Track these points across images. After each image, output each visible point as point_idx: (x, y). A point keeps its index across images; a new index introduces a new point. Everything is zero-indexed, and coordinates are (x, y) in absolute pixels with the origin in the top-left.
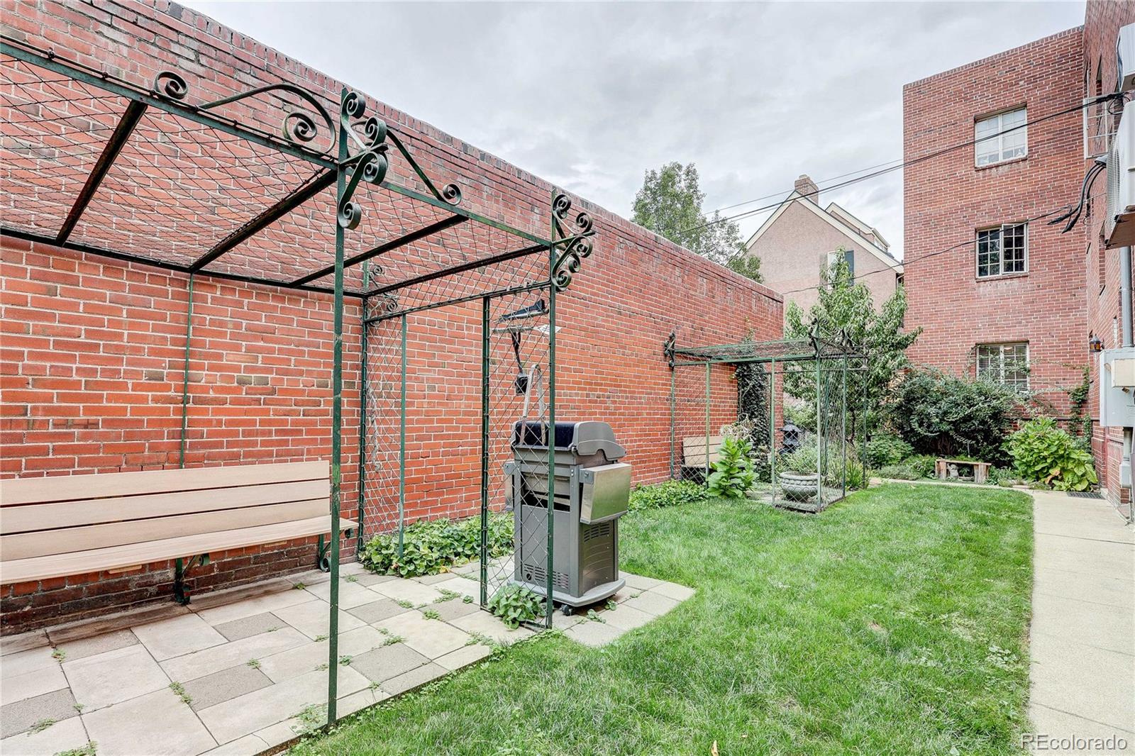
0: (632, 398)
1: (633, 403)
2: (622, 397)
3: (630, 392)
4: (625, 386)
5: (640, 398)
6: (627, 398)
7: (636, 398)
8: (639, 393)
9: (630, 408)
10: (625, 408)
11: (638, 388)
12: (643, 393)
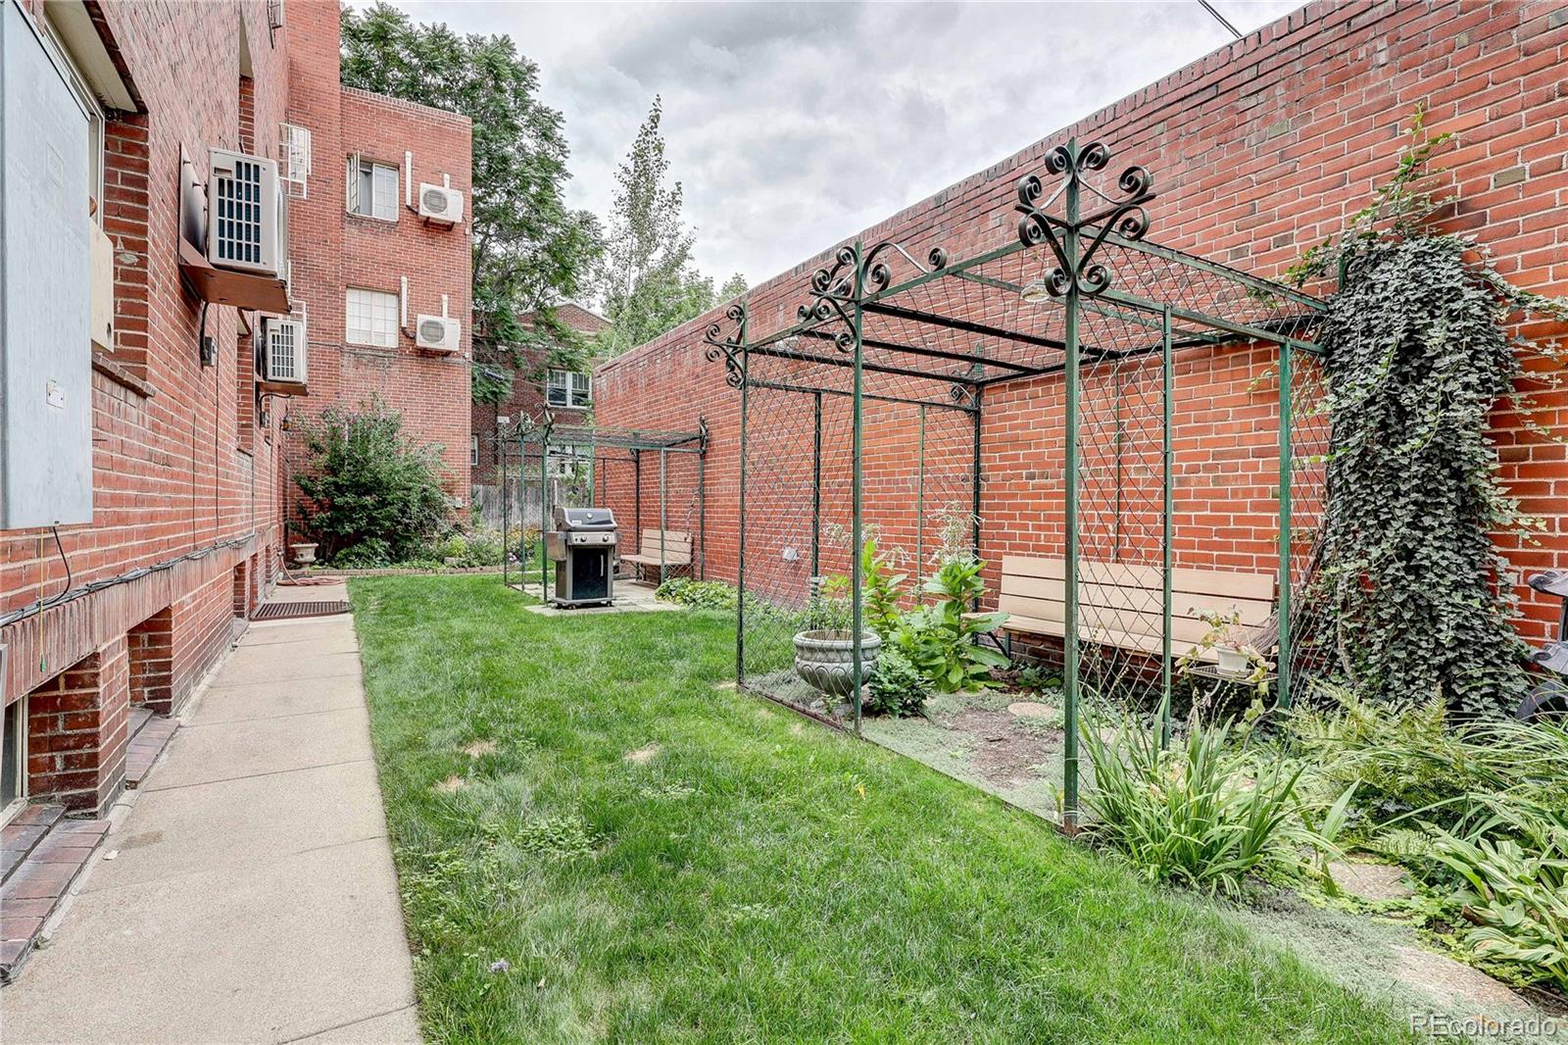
0: (888, 482)
1: (890, 490)
2: (874, 482)
3: (884, 474)
4: (878, 466)
5: (904, 481)
6: (881, 482)
7: (896, 482)
8: (901, 473)
9: (885, 498)
10: (878, 498)
11: (897, 466)
12: (908, 473)
